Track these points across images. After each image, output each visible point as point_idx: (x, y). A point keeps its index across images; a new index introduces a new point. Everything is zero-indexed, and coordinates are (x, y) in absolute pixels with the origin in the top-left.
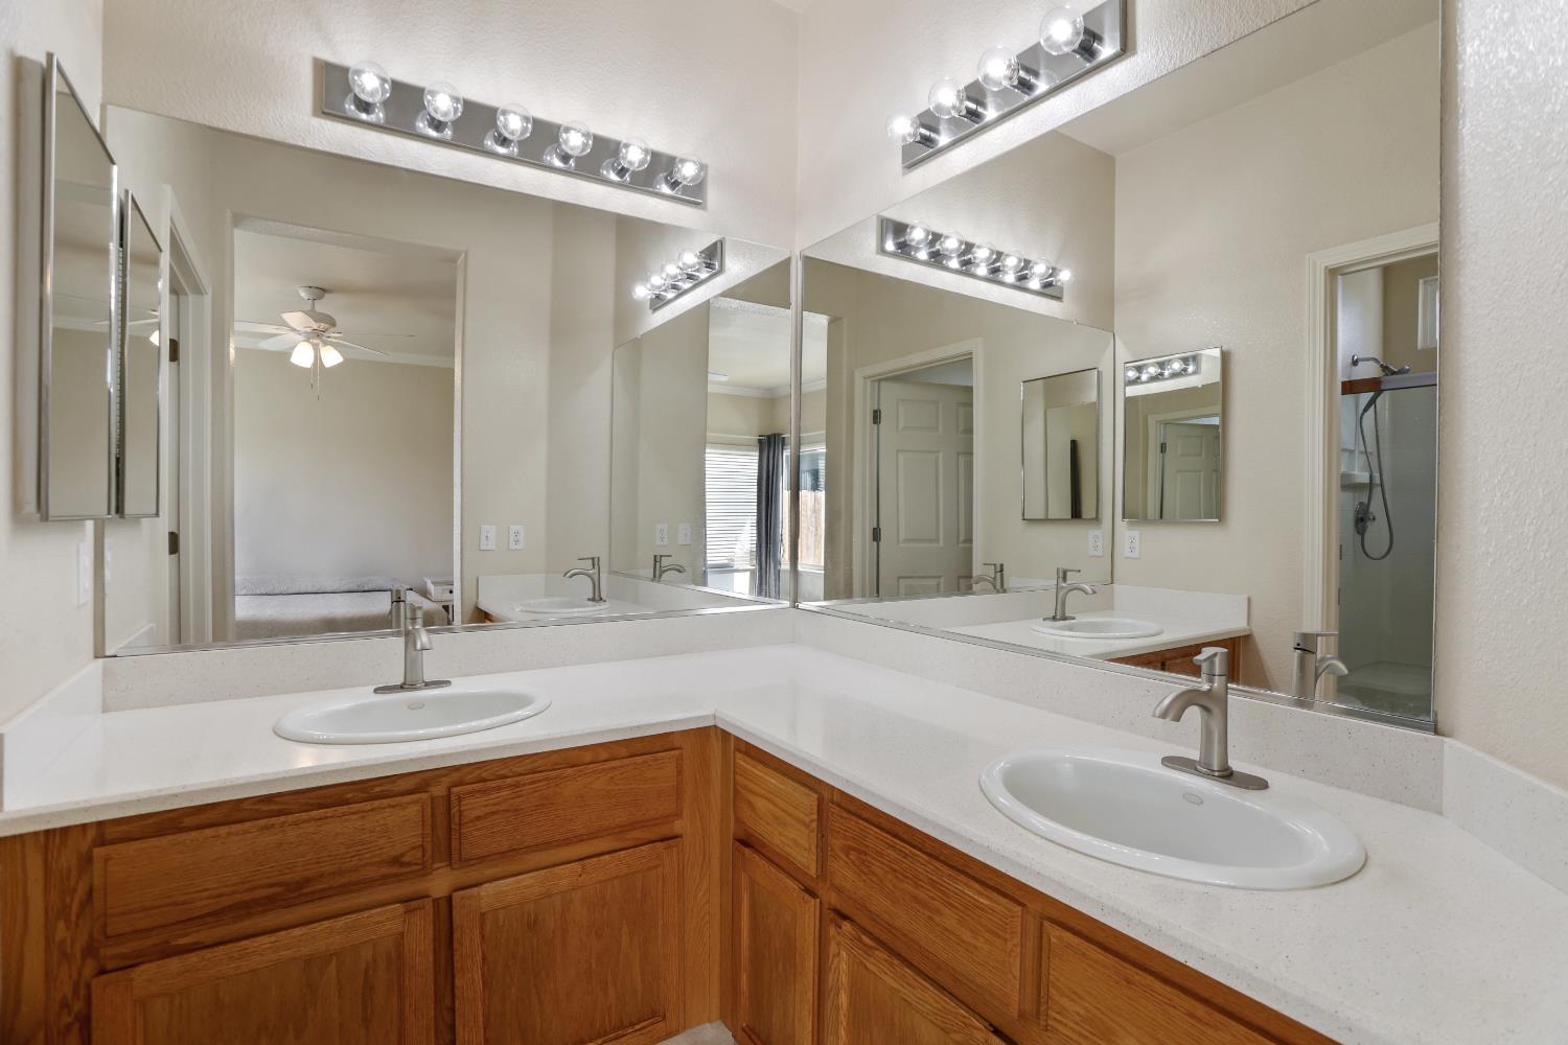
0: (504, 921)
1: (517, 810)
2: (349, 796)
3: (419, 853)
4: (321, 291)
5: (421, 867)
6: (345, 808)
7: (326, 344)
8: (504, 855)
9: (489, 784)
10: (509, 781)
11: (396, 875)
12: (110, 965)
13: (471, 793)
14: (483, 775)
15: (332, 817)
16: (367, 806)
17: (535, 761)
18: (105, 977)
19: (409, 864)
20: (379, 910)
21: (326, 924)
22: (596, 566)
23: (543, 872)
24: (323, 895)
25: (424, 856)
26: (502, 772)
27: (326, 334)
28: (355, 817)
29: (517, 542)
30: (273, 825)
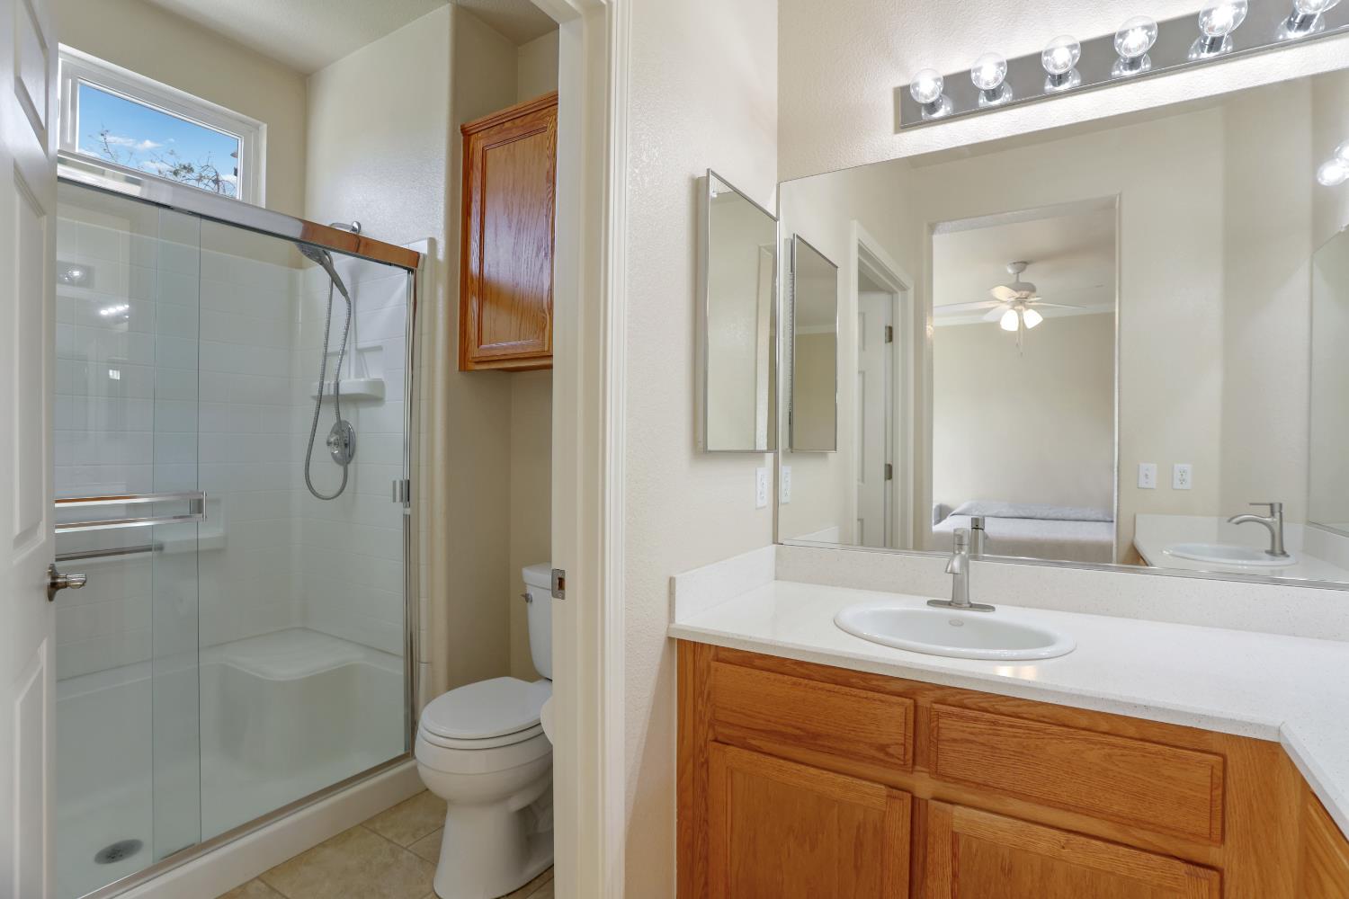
0: (977, 851)
1: (993, 747)
2: (854, 680)
3: (901, 751)
4: (1022, 264)
5: (902, 763)
6: (847, 689)
7: (1027, 308)
8: (981, 786)
9: (967, 712)
10: (988, 716)
11: (882, 760)
12: (720, 738)
13: (950, 715)
14: (965, 701)
15: (837, 692)
16: (863, 693)
17: (1019, 706)
18: (716, 744)
19: (892, 756)
20: (868, 783)
21: (831, 775)
22: (1277, 514)
23: (1020, 823)
24: (831, 751)
25: (905, 755)
26: (982, 705)
27: (1028, 300)
28: (853, 699)
29: (1182, 481)
30: (800, 684)
